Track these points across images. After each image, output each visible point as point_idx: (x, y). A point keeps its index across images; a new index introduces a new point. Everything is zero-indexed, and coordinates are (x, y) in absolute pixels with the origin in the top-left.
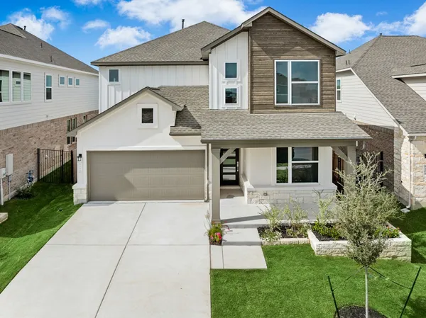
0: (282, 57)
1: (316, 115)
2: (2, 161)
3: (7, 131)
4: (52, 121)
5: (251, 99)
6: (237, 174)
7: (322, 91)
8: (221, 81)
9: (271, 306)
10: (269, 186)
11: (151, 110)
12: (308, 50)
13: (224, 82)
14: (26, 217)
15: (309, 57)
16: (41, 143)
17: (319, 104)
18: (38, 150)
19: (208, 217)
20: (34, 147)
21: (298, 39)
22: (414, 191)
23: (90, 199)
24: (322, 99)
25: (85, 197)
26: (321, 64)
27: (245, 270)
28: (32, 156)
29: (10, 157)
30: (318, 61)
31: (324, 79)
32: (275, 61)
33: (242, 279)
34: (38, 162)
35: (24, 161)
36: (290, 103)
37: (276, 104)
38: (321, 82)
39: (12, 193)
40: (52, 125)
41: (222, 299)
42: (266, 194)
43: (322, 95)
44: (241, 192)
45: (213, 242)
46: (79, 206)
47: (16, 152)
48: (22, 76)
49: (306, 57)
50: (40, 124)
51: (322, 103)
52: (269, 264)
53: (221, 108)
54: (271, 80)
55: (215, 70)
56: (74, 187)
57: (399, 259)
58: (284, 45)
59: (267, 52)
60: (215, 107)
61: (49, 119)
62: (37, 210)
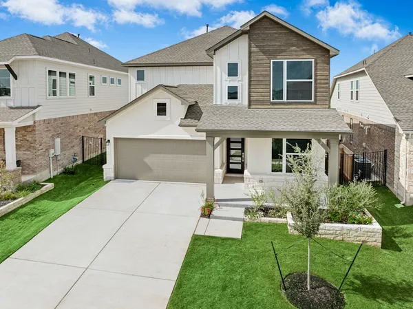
0: (278, 57)
1: (309, 111)
2: (51, 143)
3: (55, 119)
4: (96, 114)
5: (250, 96)
6: (243, 164)
7: (316, 88)
8: (224, 79)
9: (232, 265)
10: (265, 174)
11: (165, 104)
12: (304, 50)
13: (226, 80)
14: (67, 188)
15: (304, 57)
16: (86, 132)
17: (313, 100)
18: (83, 137)
19: (203, 195)
20: (79, 134)
21: (294, 40)
22: (409, 187)
23: (116, 177)
24: (316, 96)
25: (112, 175)
26: (316, 64)
27: (221, 238)
28: (78, 141)
29: (58, 141)
30: (313, 60)
31: (318, 77)
32: (272, 61)
33: (217, 244)
34: (83, 147)
35: (70, 145)
36: (285, 99)
37: (272, 100)
38: (316, 80)
39: (60, 170)
40: (96, 117)
41: (194, 256)
42: (261, 181)
43: (316, 92)
44: (242, 180)
45: (203, 215)
46: (107, 182)
47: (63, 137)
48: (68, 75)
49: (302, 57)
50: (84, 116)
51: (316, 100)
52: (244, 236)
53: (223, 104)
54: (267, 78)
55: (219, 70)
56: (104, 166)
57: (368, 244)
58: (280, 46)
59: (265, 53)
60: (219, 103)
61: (92, 112)
62: (77, 184)
